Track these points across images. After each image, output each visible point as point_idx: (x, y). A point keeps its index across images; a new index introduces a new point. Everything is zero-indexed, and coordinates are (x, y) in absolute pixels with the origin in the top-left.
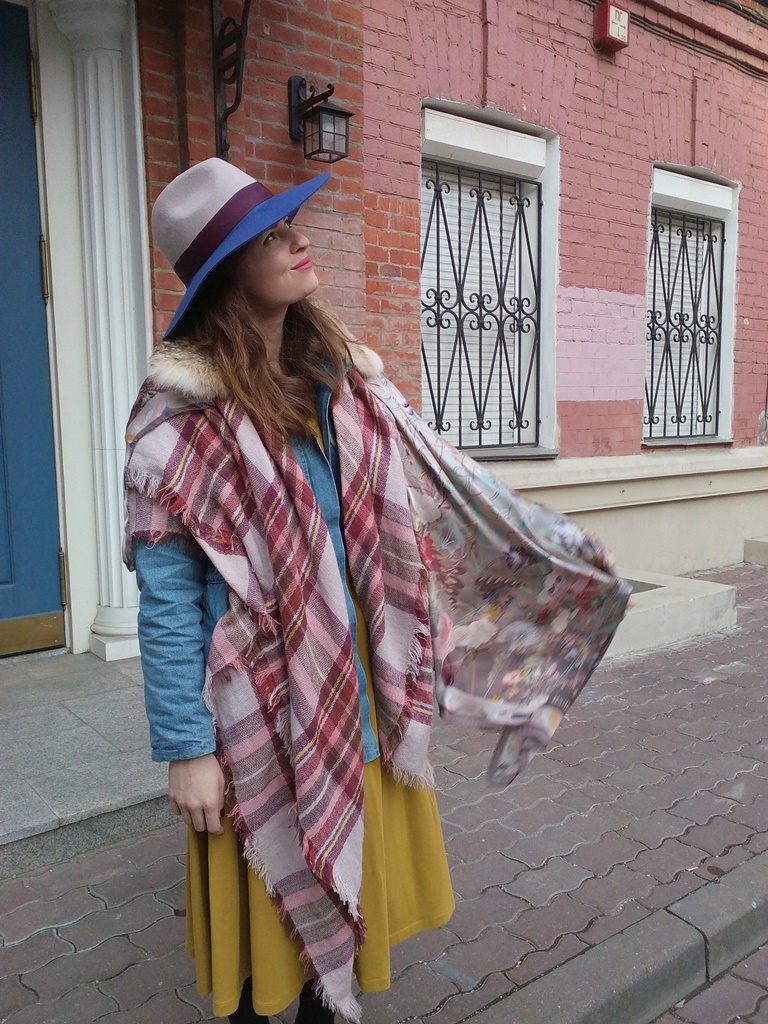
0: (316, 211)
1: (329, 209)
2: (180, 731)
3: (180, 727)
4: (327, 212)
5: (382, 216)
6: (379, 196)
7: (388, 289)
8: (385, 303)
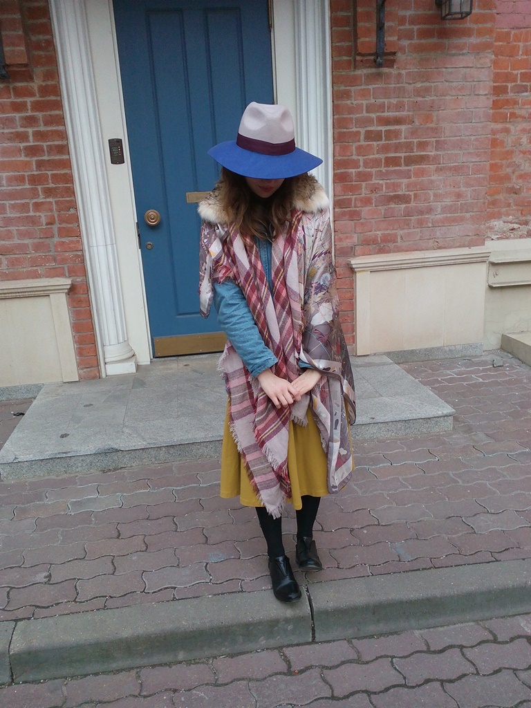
0: (454, 55)
1: (464, 51)
2: (260, 358)
3: (260, 356)
4: (463, 54)
5: (514, 47)
6: (513, 32)
7: (516, 103)
8: (513, 115)
